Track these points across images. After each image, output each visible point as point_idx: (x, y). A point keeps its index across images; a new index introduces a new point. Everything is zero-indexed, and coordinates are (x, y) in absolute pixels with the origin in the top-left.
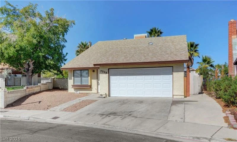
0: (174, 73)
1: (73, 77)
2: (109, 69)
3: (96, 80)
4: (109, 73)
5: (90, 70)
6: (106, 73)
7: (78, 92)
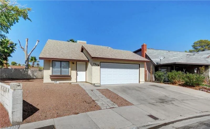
0: (140, 68)
1: (51, 68)
2: (100, 62)
3: (75, 71)
4: (100, 66)
5: (70, 62)
6: (98, 66)
7: (58, 82)
